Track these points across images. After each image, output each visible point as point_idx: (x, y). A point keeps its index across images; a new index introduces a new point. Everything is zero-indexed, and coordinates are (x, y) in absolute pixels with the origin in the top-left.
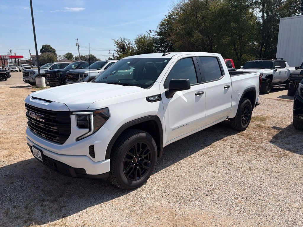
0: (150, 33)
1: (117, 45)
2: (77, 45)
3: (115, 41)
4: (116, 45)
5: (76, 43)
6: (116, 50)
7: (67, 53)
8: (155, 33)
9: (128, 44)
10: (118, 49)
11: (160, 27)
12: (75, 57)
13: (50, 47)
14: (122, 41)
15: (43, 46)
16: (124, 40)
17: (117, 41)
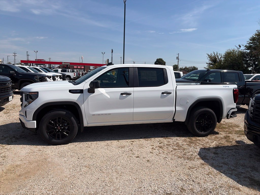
0: (240, 48)
1: (210, 59)
2: (178, 58)
3: (209, 55)
4: (208, 58)
5: (177, 57)
6: (208, 63)
7: (174, 65)
8: (245, 48)
9: (220, 58)
10: (211, 62)
11: (250, 41)
12: (180, 68)
13: (162, 60)
14: (215, 55)
15: (157, 59)
16: (217, 54)
17: (210, 55)
